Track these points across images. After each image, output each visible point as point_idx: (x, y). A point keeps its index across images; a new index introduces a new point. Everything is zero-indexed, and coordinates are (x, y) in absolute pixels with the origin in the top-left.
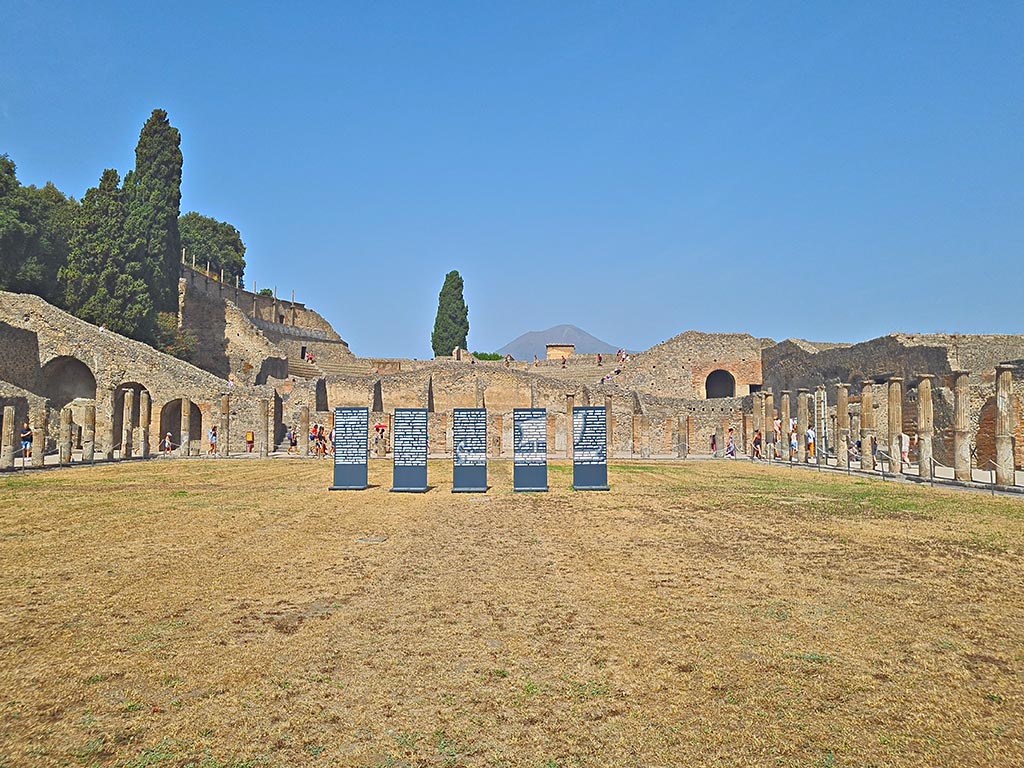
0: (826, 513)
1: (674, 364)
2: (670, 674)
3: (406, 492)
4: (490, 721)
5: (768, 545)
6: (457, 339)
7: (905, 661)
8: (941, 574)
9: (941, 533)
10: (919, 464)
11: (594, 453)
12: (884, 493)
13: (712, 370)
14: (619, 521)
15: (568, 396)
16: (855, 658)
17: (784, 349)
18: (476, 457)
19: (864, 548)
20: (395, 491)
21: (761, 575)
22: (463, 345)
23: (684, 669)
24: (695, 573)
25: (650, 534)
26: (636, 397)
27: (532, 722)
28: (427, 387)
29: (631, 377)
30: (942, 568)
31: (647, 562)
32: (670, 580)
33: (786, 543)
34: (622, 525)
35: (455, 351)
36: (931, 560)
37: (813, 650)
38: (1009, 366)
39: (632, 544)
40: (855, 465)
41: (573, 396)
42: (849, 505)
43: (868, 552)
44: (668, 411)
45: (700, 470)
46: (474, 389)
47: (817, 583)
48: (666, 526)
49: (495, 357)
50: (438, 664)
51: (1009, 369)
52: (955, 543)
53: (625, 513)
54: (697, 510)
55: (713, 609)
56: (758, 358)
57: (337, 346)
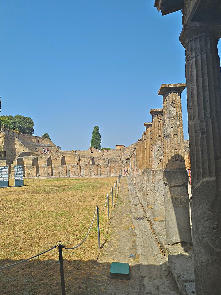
11: (20, 177)
44: (116, 163)
57: (54, 148)
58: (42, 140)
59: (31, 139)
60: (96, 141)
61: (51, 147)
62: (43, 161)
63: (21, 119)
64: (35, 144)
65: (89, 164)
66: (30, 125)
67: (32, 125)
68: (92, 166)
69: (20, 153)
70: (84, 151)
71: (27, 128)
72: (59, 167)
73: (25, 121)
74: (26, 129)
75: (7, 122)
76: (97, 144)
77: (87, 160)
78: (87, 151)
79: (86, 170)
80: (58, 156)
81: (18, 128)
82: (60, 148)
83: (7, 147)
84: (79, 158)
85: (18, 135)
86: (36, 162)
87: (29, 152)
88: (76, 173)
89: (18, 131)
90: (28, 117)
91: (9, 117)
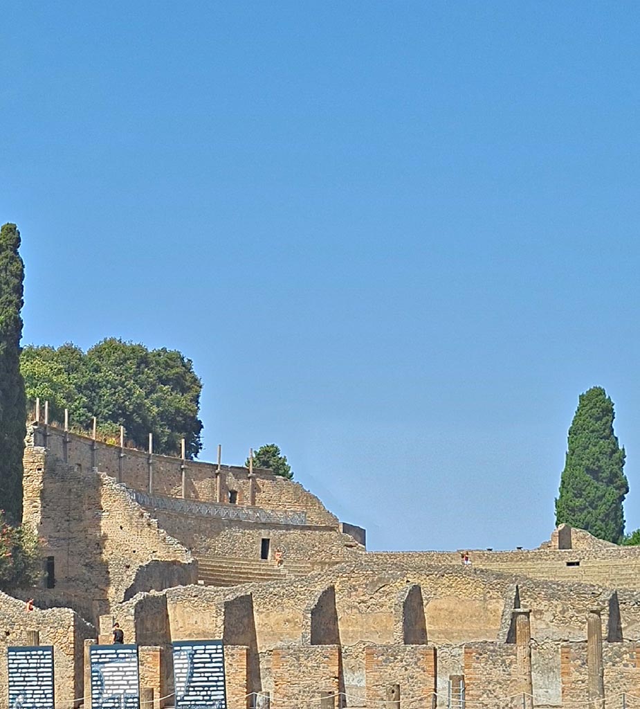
57: (326, 534)
58: (255, 489)
59: (189, 486)
60: (596, 488)
61: (309, 528)
62: (288, 614)
63: (126, 360)
64: (213, 512)
65: (595, 638)
66: (182, 401)
67: (189, 396)
68: (609, 648)
69: (134, 568)
70: (519, 555)
71: (160, 414)
72: (390, 654)
73: (150, 375)
74: (154, 423)
75: (54, 386)
76: (603, 509)
77: (571, 613)
78: (538, 557)
79: (568, 674)
80: (378, 585)
81: (114, 417)
82: (360, 534)
83: (62, 535)
84: (517, 598)
85: (115, 463)
86: (246, 621)
87: (187, 559)
88: (499, 692)
89: (115, 436)
90: (164, 350)
91: (62, 353)
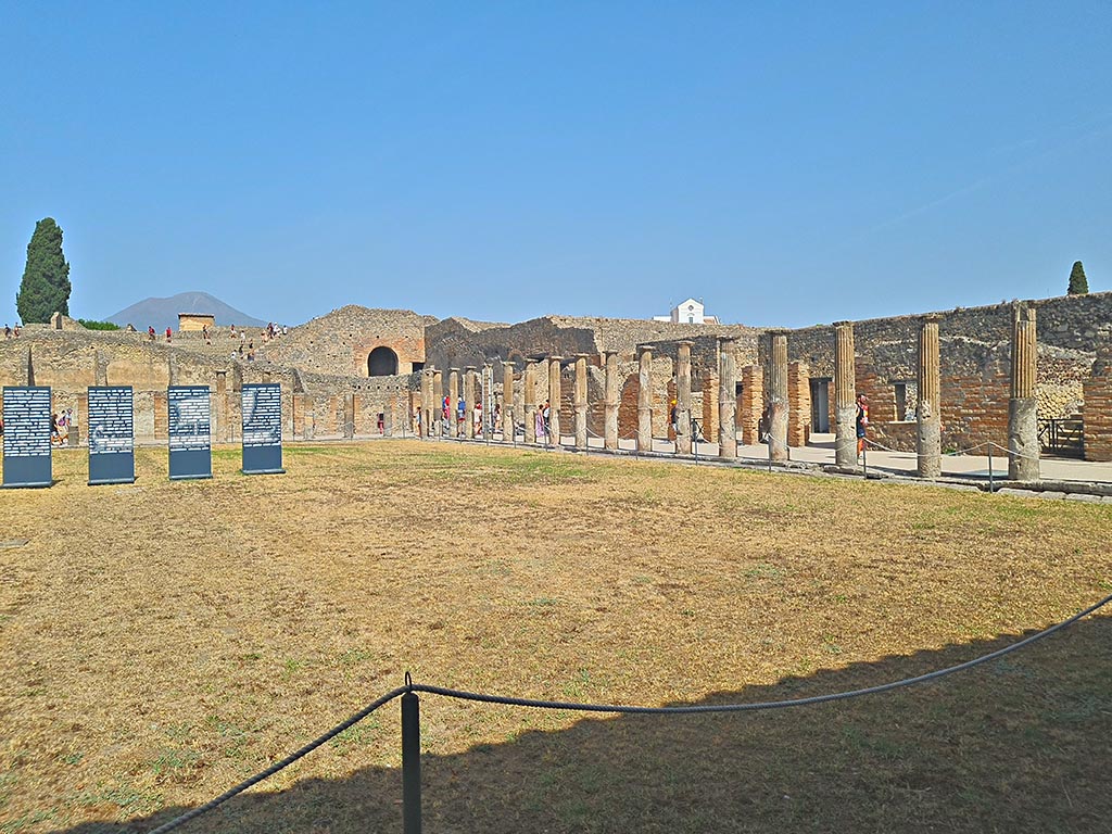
0: (509, 483)
1: (334, 339)
2: (424, 633)
3: (22, 488)
4: (264, 699)
5: (467, 513)
6: (54, 304)
7: (616, 595)
8: (619, 526)
9: (607, 493)
10: (575, 436)
11: (266, 434)
12: (551, 463)
13: (374, 347)
14: (309, 503)
15: (218, 373)
16: (577, 597)
17: (447, 327)
18: (120, 442)
19: (552, 510)
20: (7, 488)
21: (473, 541)
22: (65, 311)
23: (434, 627)
24: (410, 544)
25: (349, 511)
26: (296, 374)
27: (309, 693)
28: (26, 361)
29: (286, 353)
30: (619, 521)
31: (358, 538)
32: (389, 554)
33: (484, 510)
34: (315, 506)
35: (54, 317)
36: (608, 515)
37: (540, 596)
38: (650, 347)
39: (334, 524)
40: (520, 438)
41: (224, 373)
42: (527, 474)
43: (556, 513)
44: (331, 389)
45: (372, 449)
46: (93, 364)
47: (523, 542)
48: (362, 504)
49: (110, 327)
50: (174, 658)
51: (649, 350)
52: (621, 500)
53: (313, 494)
54: (387, 487)
55: (441, 573)
56: (420, 335)
